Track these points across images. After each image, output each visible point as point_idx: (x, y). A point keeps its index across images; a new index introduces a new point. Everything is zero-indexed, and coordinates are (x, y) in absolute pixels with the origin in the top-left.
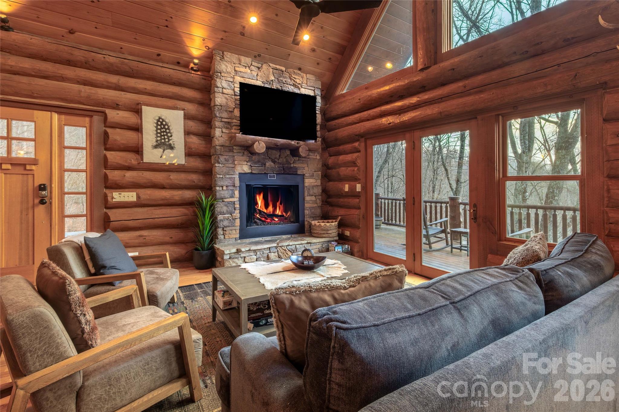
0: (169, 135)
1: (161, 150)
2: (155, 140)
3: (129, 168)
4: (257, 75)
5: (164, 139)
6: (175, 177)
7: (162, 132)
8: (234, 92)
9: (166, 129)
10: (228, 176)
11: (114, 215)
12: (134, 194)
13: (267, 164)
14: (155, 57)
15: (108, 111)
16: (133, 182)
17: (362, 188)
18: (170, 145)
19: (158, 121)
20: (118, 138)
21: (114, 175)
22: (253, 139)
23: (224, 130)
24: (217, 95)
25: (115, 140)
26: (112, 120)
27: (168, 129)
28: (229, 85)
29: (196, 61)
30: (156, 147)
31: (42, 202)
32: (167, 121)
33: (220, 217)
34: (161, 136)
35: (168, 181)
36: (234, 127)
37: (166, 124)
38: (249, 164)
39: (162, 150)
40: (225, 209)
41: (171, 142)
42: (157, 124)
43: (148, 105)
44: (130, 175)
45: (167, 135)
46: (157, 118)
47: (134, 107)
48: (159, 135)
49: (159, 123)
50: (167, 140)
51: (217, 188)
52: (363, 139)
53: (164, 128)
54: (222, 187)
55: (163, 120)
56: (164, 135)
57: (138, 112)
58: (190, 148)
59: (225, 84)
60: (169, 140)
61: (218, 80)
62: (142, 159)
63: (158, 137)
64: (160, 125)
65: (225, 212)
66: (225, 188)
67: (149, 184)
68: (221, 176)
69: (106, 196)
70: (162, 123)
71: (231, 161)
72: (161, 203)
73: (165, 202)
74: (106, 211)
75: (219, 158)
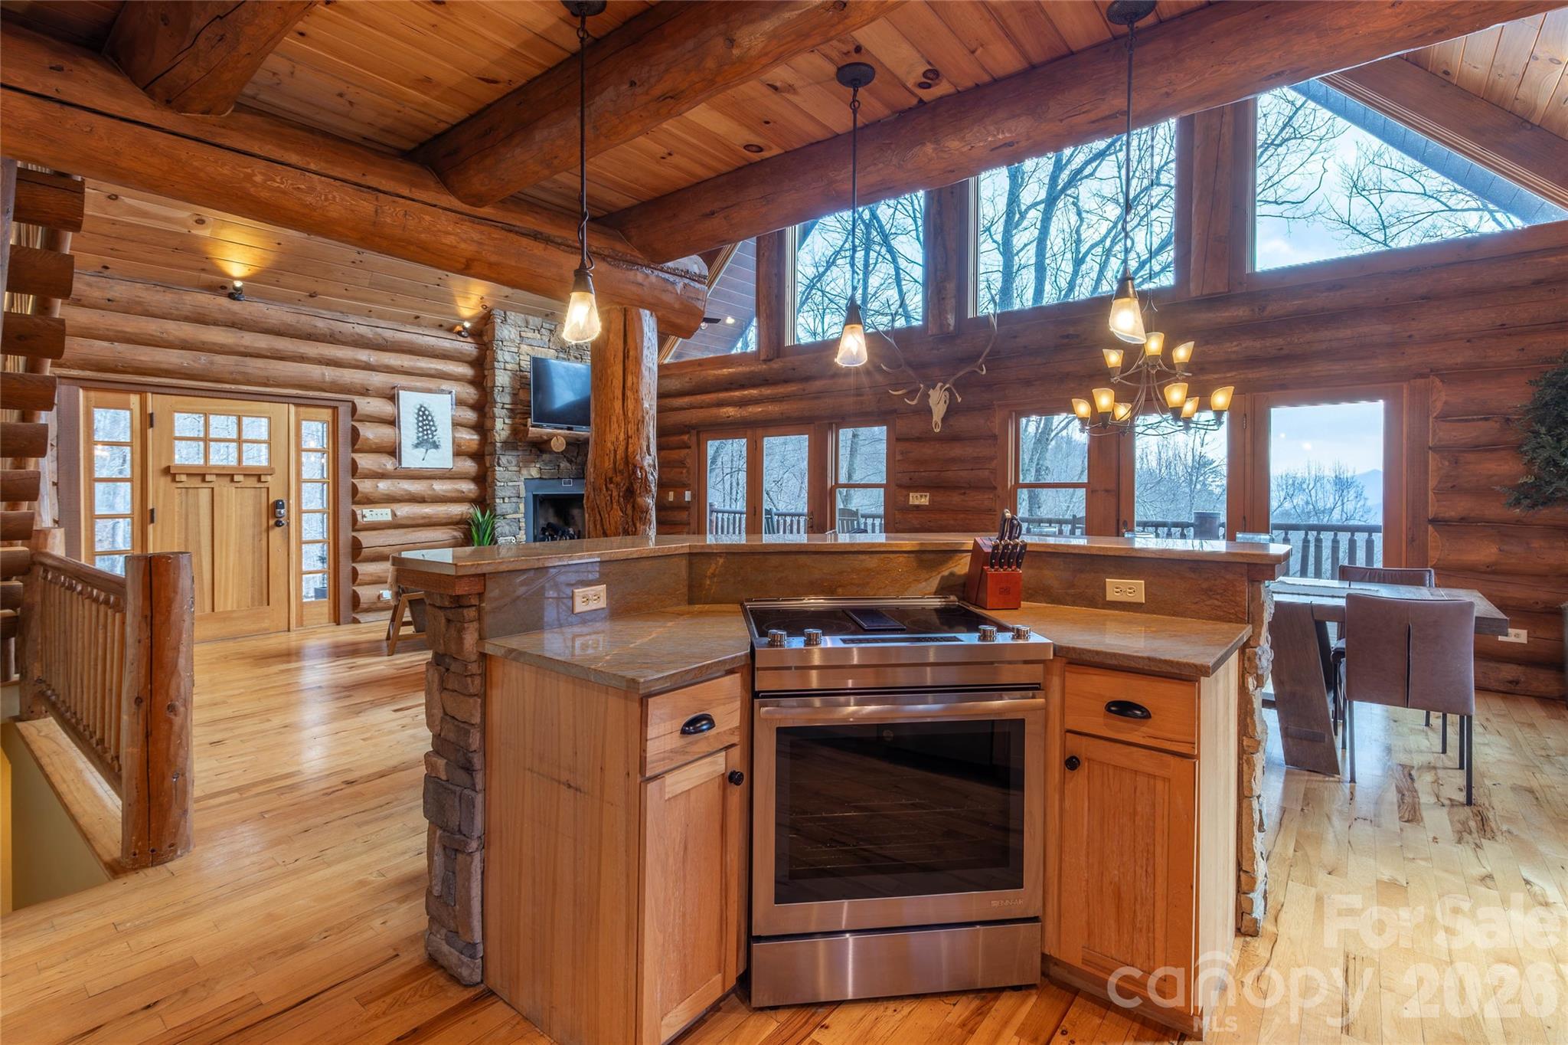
0: (433, 428)
2: (415, 437)
3: (382, 476)
4: (549, 341)
5: (427, 434)
6: (440, 487)
7: (424, 425)
8: (520, 366)
9: (429, 421)
10: (510, 484)
11: (365, 539)
12: (388, 511)
13: (562, 465)
14: (412, 320)
15: (358, 400)
16: (387, 495)
17: (693, 496)
18: (435, 442)
19: (420, 410)
20: (371, 436)
21: (364, 485)
22: (550, 433)
23: (507, 421)
24: (497, 372)
25: (367, 438)
26: (363, 412)
27: (432, 420)
28: (513, 358)
29: (466, 323)
30: (417, 446)
31: (278, 524)
32: (430, 409)
33: (500, 539)
34: (424, 430)
35: (430, 492)
36: (519, 416)
37: (429, 415)
38: (538, 466)
39: (424, 450)
40: (507, 529)
41: (435, 438)
42: (419, 415)
43: (404, 389)
44: (383, 486)
45: (430, 429)
46: (418, 406)
47: (388, 392)
48: (421, 429)
49: (421, 413)
50: (430, 436)
51: (497, 500)
52: (694, 432)
53: (427, 419)
54: (503, 499)
55: (426, 409)
56: (427, 430)
57: (392, 398)
58: (459, 446)
59: (508, 357)
60: (433, 436)
61: (499, 352)
62: (400, 463)
63: (419, 432)
64: (422, 416)
65: (507, 532)
66: (506, 500)
67: (407, 497)
68: (502, 484)
69: (354, 514)
70: (424, 412)
71: (514, 463)
72: (421, 522)
73: (427, 520)
74: (354, 534)
75: (499, 458)
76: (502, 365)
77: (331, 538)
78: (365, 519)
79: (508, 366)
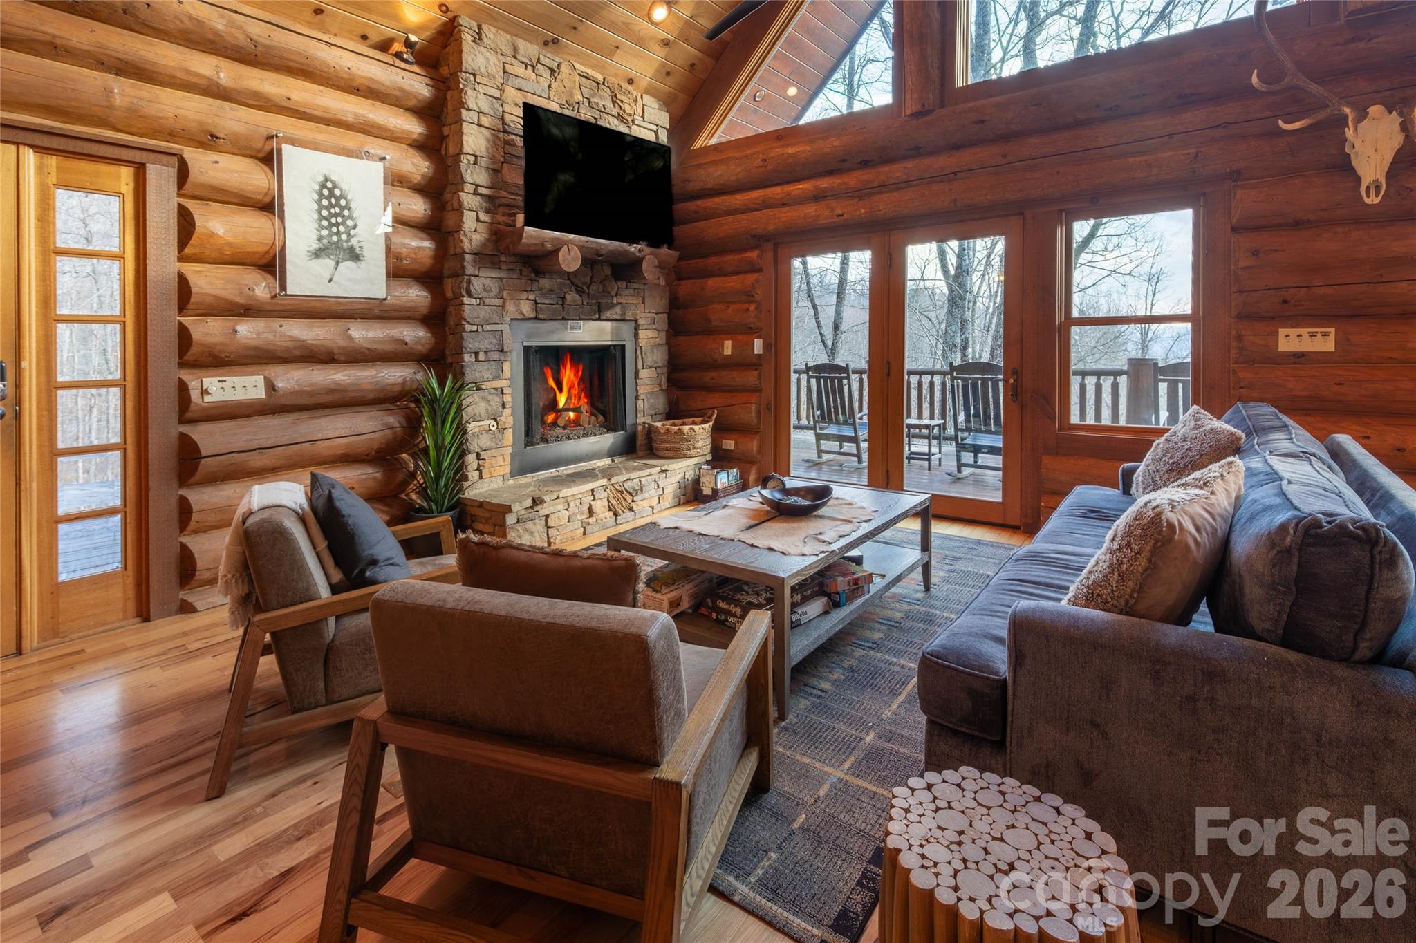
0: (350, 223)
1: (330, 263)
2: (315, 237)
3: (248, 311)
4: (549, 87)
5: (338, 234)
6: (362, 334)
7: (331, 215)
8: (504, 124)
9: (343, 208)
10: (488, 328)
11: (209, 438)
12: (260, 380)
13: (568, 297)
14: (308, 14)
15: (190, 153)
16: (256, 348)
17: (767, 346)
18: (352, 249)
19: (323, 186)
20: (217, 229)
21: (206, 331)
22: (557, 239)
23: (483, 217)
24: (466, 128)
25: (212, 235)
26: (203, 179)
27: (348, 207)
28: (494, 109)
29: (413, 38)
30: (318, 254)
32: (343, 186)
33: (473, 427)
34: (331, 225)
35: (343, 343)
36: (501, 209)
37: (342, 196)
38: (532, 297)
39: (333, 263)
40: (482, 407)
41: (354, 242)
42: (321, 195)
43: (293, 142)
44: (247, 330)
45: (343, 223)
46: (321, 179)
47: (259, 145)
48: (325, 223)
49: (326, 192)
50: (344, 237)
51: (467, 357)
52: (769, 246)
53: (338, 204)
54: (476, 354)
55: (335, 186)
56: (337, 225)
57: (270, 160)
58: (398, 258)
59: (484, 105)
60: (350, 237)
61: (470, 92)
62: (283, 286)
63: (322, 227)
64: (328, 198)
65: (483, 413)
66: (482, 356)
67: (298, 353)
68: (475, 328)
69: (183, 388)
70: (331, 191)
71: (495, 290)
72: (328, 398)
73: (337, 397)
74: (184, 429)
75: (469, 282)
76: (474, 116)
77: (130, 440)
78: (207, 399)
79: (486, 121)
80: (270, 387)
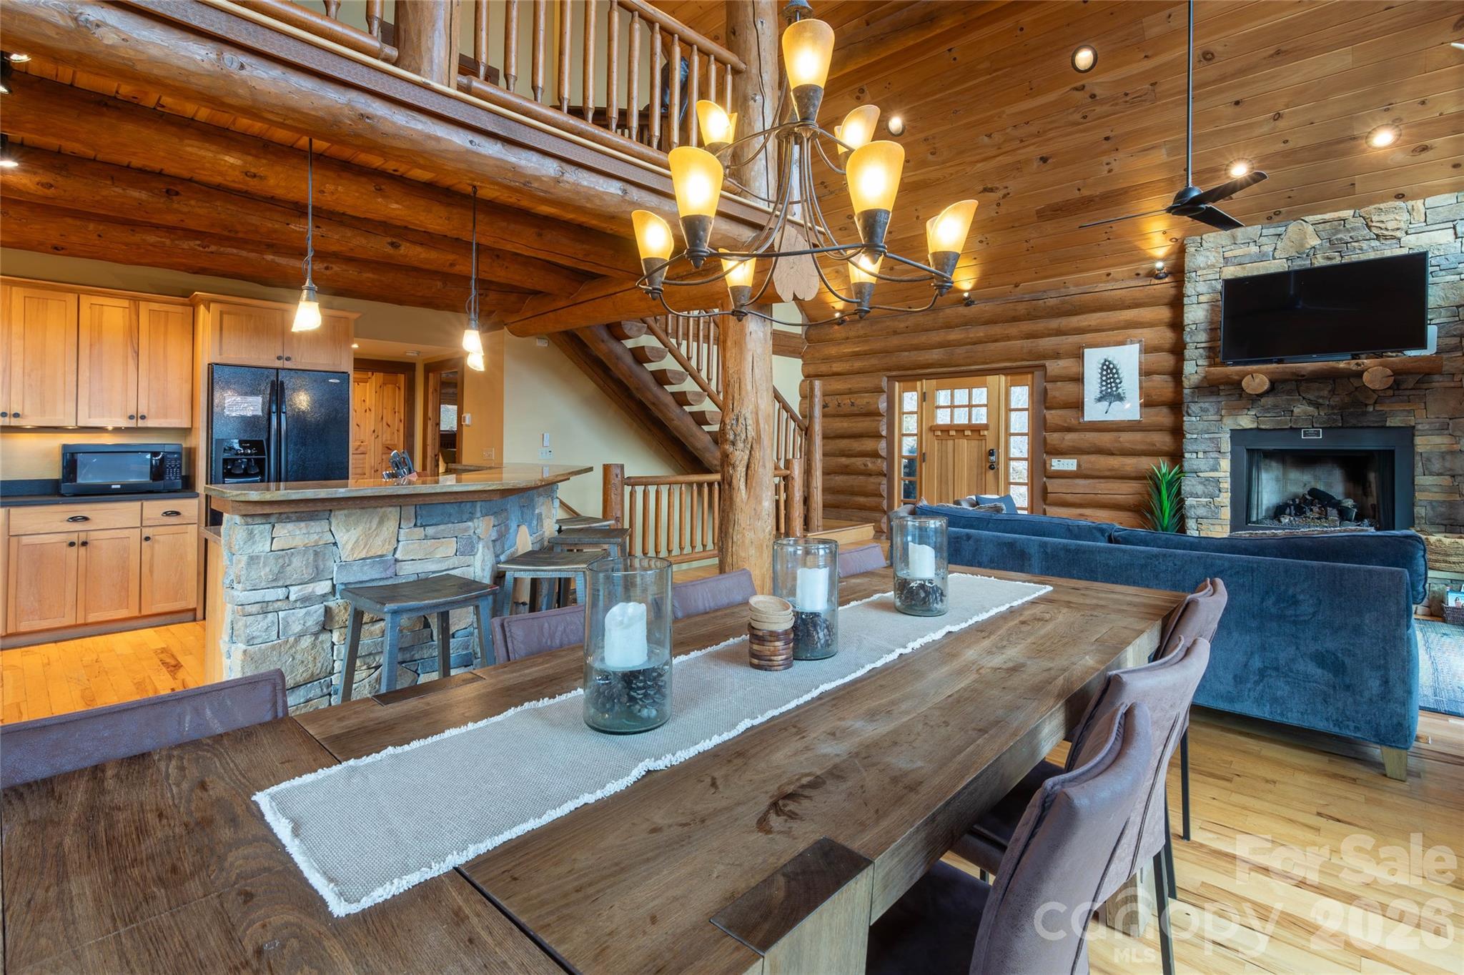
0: (1118, 381)
1: (1106, 404)
2: (1099, 391)
3: (1069, 429)
4: (1275, 249)
5: (1111, 388)
6: (1126, 438)
7: (1108, 379)
9: (1114, 374)
10: (1207, 436)
11: (1053, 485)
12: (1074, 461)
13: (1296, 410)
14: (1104, 278)
15: (1048, 363)
16: (1073, 447)
18: (1119, 394)
19: (1104, 364)
20: (1057, 394)
21: (1054, 438)
22: (1241, 371)
23: (1199, 362)
24: (1186, 308)
25: (1055, 397)
26: (1053, 373)
27: (1117, 373)
29: (1159, 265)
30: (1100, 400)
31: (989, 468)
32: (1115, 362)
33: (1189, 501)
34: (1108, 383)
35: (1118, 445)
36: (1214, 355)
37: (1114, 367)
38: (1253, 413)
39: (1109, 403)
40: (1199, 489)
41: (1120, 390)
42: (1102, 369)
43: (1089, 346)
44: (1069, 438)
45: (1114, 382)
46: (1103, 361)
47: (1075, 352)
48: (1104, 383)
49: (1105, 367)
50: (1115, 389)
51: (1188, 455)
53: (1111, 372)
54: (1196, 453)
55: (1110, 363)
56: (1111, 383)
57: (1080, 357)
58: (1149, 395)
59: (1203, 288)
60: (1117, 388)
61: (1190, 284)
62: (1083, 417)
63: (1103, 386)
64: (1107, 370)
65: (1199, 493)
66: (1200, 455)
67: (1093, 449)
68: (1195, 436)
70: (1108, 367)
71: (1212, 411)
72: (1107, 474)
73: (1113, 473)
74: (1046, 480)
75: (1188, 407)
76: (1194, 299)
78: (1053, 468)
79: (1202, 299)
80: (1079, 465)
